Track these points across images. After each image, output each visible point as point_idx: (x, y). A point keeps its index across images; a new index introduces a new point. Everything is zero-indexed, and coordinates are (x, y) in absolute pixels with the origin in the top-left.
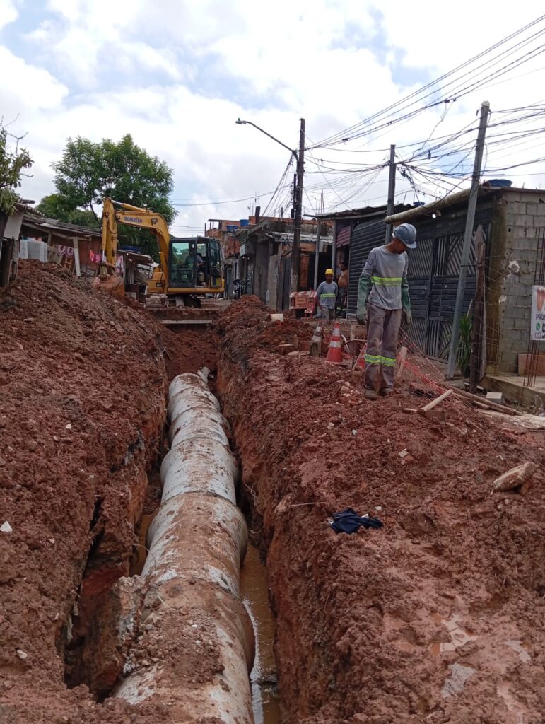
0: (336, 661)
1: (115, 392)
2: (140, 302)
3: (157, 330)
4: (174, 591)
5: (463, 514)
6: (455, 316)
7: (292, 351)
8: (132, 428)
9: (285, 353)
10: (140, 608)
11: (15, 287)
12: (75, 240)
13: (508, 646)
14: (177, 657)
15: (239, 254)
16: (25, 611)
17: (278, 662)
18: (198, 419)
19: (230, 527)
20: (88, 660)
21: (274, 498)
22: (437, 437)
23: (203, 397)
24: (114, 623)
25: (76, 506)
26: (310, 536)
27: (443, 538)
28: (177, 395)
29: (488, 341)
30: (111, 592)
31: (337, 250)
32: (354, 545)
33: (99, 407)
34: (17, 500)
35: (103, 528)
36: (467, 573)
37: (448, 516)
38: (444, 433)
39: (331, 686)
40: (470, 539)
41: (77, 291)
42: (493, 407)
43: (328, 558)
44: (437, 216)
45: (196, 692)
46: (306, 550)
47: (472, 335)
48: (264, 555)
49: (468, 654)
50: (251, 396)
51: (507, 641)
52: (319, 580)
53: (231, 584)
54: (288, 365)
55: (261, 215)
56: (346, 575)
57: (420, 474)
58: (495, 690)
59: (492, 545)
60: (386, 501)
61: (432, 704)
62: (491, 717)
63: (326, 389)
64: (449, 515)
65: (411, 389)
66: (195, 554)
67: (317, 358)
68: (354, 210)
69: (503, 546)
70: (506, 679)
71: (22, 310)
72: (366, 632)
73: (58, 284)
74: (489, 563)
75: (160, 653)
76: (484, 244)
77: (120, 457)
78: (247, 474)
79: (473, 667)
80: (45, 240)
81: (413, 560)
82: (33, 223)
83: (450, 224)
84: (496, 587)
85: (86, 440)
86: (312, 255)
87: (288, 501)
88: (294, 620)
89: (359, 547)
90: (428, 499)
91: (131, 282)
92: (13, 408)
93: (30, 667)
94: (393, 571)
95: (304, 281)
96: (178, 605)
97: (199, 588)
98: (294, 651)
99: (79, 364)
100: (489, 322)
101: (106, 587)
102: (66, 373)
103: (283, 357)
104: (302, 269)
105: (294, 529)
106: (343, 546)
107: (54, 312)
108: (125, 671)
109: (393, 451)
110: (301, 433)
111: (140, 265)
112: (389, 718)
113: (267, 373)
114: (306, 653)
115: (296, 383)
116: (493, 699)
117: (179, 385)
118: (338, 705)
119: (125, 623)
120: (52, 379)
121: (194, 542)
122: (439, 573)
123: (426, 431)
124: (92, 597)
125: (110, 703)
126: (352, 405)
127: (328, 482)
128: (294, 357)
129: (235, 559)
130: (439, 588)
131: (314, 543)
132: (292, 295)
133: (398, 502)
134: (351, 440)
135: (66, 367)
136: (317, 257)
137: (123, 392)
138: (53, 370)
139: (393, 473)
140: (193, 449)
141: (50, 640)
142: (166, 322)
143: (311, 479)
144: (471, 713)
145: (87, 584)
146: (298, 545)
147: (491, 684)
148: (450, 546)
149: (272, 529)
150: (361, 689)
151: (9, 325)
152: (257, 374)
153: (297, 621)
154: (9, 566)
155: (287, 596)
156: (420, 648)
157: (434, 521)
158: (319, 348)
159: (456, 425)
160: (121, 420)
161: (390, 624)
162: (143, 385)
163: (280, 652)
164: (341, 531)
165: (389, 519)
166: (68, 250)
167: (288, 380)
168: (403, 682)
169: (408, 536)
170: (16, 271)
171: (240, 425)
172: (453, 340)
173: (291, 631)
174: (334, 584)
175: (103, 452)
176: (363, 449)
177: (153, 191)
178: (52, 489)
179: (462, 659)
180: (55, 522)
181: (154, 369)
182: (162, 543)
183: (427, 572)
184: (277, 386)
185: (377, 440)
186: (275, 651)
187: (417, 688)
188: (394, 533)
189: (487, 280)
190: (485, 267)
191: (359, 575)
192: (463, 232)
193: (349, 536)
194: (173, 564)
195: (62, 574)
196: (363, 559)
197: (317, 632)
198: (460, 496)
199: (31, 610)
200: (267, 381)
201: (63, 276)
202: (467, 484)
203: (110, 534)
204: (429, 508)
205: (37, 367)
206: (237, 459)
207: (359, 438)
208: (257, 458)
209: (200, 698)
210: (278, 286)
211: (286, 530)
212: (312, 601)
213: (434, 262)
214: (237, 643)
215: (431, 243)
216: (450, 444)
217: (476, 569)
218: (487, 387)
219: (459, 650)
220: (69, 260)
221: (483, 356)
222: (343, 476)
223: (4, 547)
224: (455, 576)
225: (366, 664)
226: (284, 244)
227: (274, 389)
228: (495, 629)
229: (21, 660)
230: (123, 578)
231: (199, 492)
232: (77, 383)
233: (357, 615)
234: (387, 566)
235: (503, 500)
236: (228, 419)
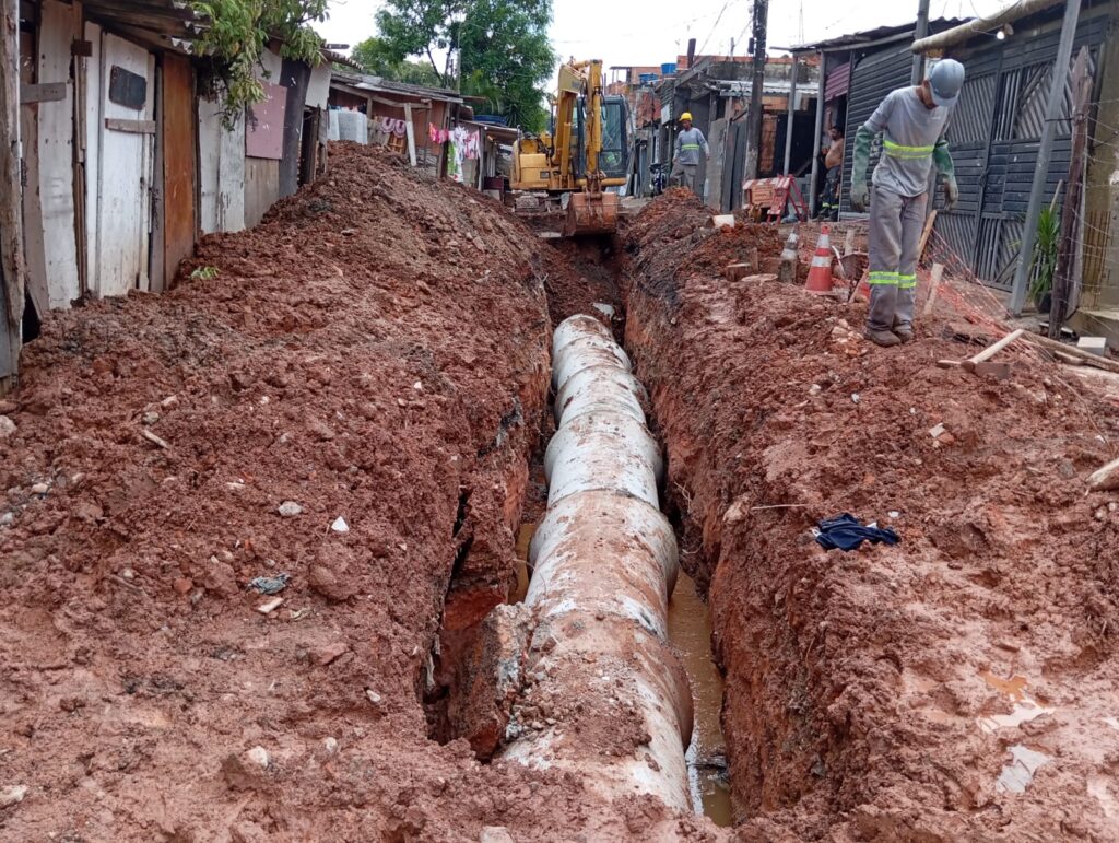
0: (825, 735)
1: (478, 340)
2: (505, 204)
3: (533, 247)
4: (574, 630)
5: (1036, 525)
6: (1030, 210)
7: (750, 274)
8: (504, 393)
9: (737, 278)
10: (527, 649)
11: (325, 183)
12: (408, 108)
13: (1107, 725)
14: (582, 719)
15: (659, 121)
16: (374, 639)
17: (728, 738)
18: (600, 383)
19: (653, 543)
20: (456, 718)
21: (719, 501)
22: (994, 406)
23: (606, 351)
24: (491, 668)
25: (433, 501)
26: (781, 555)
27: (1001, 560)
28: (565, 348)
29: (1086, 250)
30: (486, 625)
31: (825, 105)
32: (855, 568)
33: (457, 361)
34: (353, 488)
35: (472, 534)
36: (1041, 615)
37: (1010, 528)
38: (1006, 399)
39: (815, 770)
40: (1045, 564)
41: (416, 186)
42: (1089, 361)
43: (812, 587)
44: (1007, 35)
45: (611, 768)
46: (774, 575)
47: (1058, 240)
48: (704, 587)
49: (1040, 733)
50: (682, 347)
51: (1105, 716)
52: (796, 618)
53: (656, 623)
54: (743, 297)
55: (696, 53)
56: (843, 611)
57: (964, 463)
58: (1085, 785)
59: (1085, 573)
60: (906, 504)
61: (981, 799)
62: (1077, 823)
63: (807, 333)
64: (1011, 526)
65: (948, 332)
66: (603, 578)
67: (790, 285)
68: (857, 35)
69: (1104, 575)
70: (1103, 771)
71: (337, 217)
72: (874, 692)
73: (388, 175)
74: (1079, 600)
75: (557, 713)
76: (1090, 80)
77: (491, 434)
78: (675, 466)
79: (1048, 752)
80: (363, 110)
81: (949, 593)
82: (344, 83)
83: (1028, 48)
84: (1089, 636)
85: (444, 407)
86: (783, 117)
87: (744, 504)
88: (755, 678)
89: (863, 571)
90: (977, 501)
91: (492, 174)
92: (339, 358)
93: (385, 714)
94: (917, 608)
95: (768, 161)
96: (580, 649)
97: (611, 625)
98: (755, 723)
99: (423, 297)
100: (1091, 217)
101: (476, 618)
102: (406, 311)
103: (733, 285)
104: (765, 140)
105: (755, 545)
106: (836, 568)
107: (383, 220)
108: (508, 735)
109: (919, 427)
110: (767, 400)
111: (503, 147)
112: (914, 813)
113: (708, 311)
114: (775, 724)
115: (755, 325)
116: (1080, 798)
117: (567, 333)
118: (828, 795)
119: (506, 668)
120: (387, 319)
121: (599, 561)
122: (992, 613)
123: (976, 396)
124: (457, 631)
125: (500, 766)
126: (850, 357)
127: (811, 473)
128: (751, 284)
129: (661, 590)
130: (993, 635)
131: (787, 565)
132: (746, 186)
133: (927, 505)
134: (849, 409)
135: (407, 302)
136: (790, 119)
137: (489, 341)
138: (387, 307)
139: (919, 461)
140: (593, 428)
141: (408, 682)
142: (546, 235)
143: (783, 470)
144: (1045, 816)
145: (451, 613)
146: (762, 569)
147: (1079, 777)
148: (1012, 574)
149: (718, 547)
150: (866, 772)
151: (321, 239)
152: (691, 312)
153: (760, 679)
154: (348, 577)
155: (744, 643)
156: (962, 719)
157: (987, 535)
158: (794, 268)
159: (1027, 387)
160: (489, 380)
161: (912, 684)
162: (517, 330)
163: (733, 723)
164: (833, 546)
165: (910, 531)
166: (398, 124)
167: (742, 321)
168: (936, 766)
169: (942, 557)
170: (325, 159)
171: (664, 394)
172: (1023, 251)
173: (750, 693)
174: (823, 624)
175: (467, 425)
176: (869, 423)
177: (524, 23)
178: (400, 474)
179: (1030, 739)
180: (406, 521)
181: (533, 306)
182: (552, 561)
183: (974, 611)
184: (724, 331)
185: (894, 409)
186: (722, 722)
187: (958, 774)
188: (919, 552)
189: (1091, 142)
190: (1090, 122)
191: (864, 611)
192: (1052, 62)
193: (844, 554)
194: (570, 591)
195: (419, 594)
196: (868, 589)
197: (794, 694)
198: (1030, 497)
199: (382, 638)
200: (708, 323)
201: (394, 163)
202: (1044, 478)
203: (480, 542)
204: (979, 514)
205: (363, 303)
206: (659, 445)
207: (862, 406)
208: (692, 442)
209: (617, 777)
210: (724, 172)
211: (740, 547)
212: (784, 650)
213: (995, 117)
214: (667, 706)
215: (992, 83)
216: (1016, 417)
217: (1056, 608)
218: (1079, 329)
219: (1026, 726)
220: (399, 139)
221: (1075, 277)
222: (835, 465)
223: (340, 551)
224: (1019, 618)
225: (876, 738)
226: (735, 99)
227: (719, 336)
228: (1085, 699)
229: (373, 703)
230: (502, 605)
231: (605, 489)
232: (422, 325)
233: (860, 668)
234: (909, 600)
235: (1106, 504)
236: (644, 384)
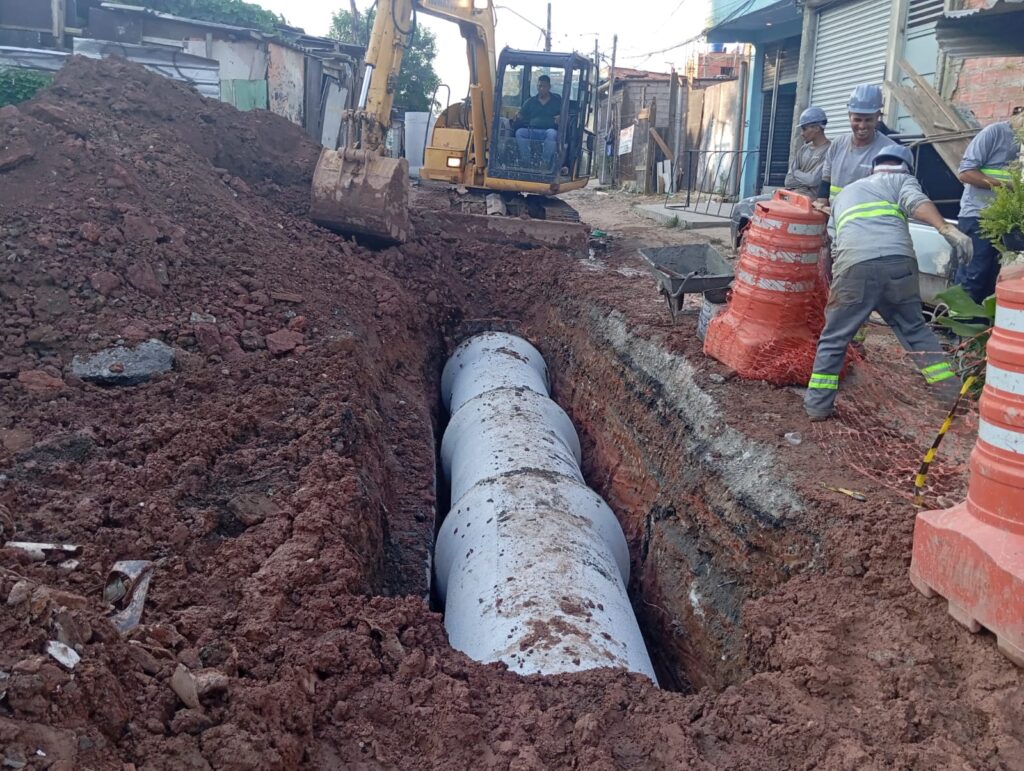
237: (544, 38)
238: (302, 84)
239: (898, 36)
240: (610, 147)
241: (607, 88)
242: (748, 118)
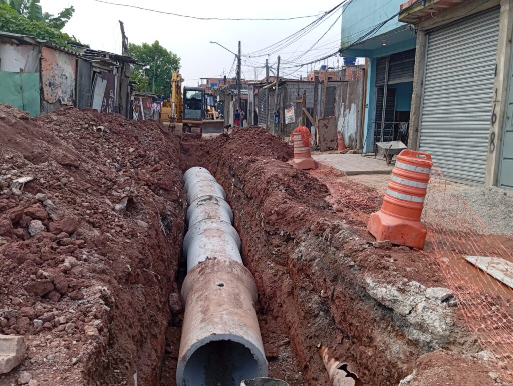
220: (138, 107)
226: (235, 96)
237: (237, 59)
238: (74, 76)
239: (507, 44)
240: (277, 118)
241: (275, 85)
242: (367, 102)
